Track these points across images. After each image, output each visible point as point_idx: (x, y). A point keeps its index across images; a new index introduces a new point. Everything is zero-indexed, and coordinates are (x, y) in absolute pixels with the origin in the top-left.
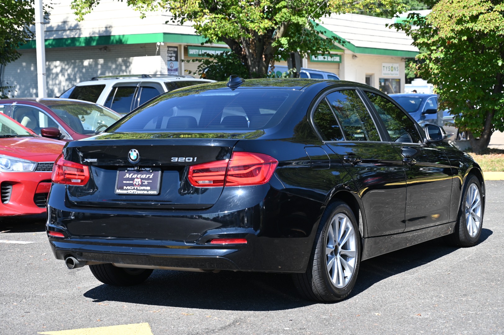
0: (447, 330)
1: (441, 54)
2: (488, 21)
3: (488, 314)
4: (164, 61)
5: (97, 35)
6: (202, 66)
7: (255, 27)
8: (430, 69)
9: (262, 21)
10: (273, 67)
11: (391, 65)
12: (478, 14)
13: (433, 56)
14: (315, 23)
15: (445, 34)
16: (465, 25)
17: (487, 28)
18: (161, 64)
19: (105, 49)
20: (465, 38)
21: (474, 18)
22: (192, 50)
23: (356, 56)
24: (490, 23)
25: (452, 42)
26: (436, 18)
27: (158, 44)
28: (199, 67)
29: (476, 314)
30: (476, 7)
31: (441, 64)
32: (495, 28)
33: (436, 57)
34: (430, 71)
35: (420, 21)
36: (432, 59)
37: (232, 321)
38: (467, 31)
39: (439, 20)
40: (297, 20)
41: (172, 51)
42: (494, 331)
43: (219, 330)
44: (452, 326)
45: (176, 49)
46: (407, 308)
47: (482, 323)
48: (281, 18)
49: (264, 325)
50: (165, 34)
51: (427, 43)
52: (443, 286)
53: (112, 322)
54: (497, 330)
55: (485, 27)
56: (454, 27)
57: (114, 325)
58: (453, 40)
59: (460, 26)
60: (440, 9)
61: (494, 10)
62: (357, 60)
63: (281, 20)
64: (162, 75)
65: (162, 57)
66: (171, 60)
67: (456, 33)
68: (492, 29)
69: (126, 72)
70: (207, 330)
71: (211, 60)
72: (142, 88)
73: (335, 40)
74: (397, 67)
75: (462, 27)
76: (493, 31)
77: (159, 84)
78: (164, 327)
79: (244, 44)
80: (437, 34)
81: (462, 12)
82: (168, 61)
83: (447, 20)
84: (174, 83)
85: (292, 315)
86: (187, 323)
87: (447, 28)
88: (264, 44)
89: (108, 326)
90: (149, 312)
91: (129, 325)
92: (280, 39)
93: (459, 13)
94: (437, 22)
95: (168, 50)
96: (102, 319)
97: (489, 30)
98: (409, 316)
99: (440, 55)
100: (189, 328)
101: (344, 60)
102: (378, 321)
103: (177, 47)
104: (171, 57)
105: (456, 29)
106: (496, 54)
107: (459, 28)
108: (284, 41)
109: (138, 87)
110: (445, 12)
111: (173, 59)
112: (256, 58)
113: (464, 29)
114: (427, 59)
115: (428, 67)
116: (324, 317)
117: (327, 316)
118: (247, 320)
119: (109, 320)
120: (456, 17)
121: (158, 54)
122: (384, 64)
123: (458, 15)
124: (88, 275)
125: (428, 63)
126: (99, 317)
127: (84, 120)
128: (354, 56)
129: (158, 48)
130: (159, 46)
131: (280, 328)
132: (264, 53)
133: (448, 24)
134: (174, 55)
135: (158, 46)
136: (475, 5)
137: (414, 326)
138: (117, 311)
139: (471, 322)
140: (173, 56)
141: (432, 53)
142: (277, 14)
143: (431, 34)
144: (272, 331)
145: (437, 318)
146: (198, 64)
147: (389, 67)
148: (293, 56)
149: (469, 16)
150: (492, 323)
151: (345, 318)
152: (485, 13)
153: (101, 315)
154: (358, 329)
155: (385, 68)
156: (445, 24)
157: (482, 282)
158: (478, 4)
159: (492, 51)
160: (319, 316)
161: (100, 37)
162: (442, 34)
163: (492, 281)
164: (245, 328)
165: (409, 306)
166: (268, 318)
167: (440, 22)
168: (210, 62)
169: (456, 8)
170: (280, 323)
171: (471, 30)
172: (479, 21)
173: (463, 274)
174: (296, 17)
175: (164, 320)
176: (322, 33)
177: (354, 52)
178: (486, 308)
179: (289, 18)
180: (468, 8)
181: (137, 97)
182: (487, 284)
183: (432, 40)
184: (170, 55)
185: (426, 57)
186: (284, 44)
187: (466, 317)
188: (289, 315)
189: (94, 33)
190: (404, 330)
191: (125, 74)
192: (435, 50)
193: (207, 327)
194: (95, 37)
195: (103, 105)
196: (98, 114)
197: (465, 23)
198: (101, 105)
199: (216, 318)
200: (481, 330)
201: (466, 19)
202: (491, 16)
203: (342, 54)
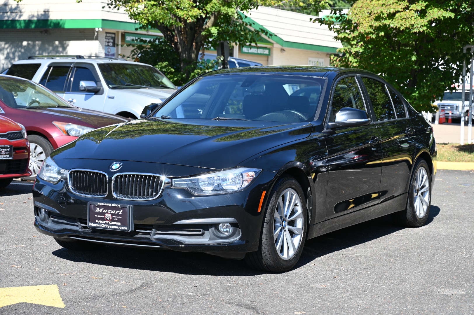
0: (343, 300)
1: (361, 49)
2: (404, 18)
3: (384, 286)
4: (102, 45)
5: (35, 19)
6: (135, 51)
7: (184, 15)
8: (349, 62)
9: (191, 9)
10: (203, 55)
11: (316, 60)
12: (395, 11)
13: (354, 50)
14: (244, 15)
15: (364, 29)
16: (383, 21)
17: (403, 26)
18: (99, 48)
19: (46, 32)
20: (382, 34)
21: (391, 16)
22: (128, 37)
23: (284, 50)
24: (406, 21)
25: (370, 37)
26: (357, 14)
27: (97, 29)
28: (133, 51)
29: (373, 286)
30: (394, 5)
31: (360, 58)
32: (410, 26)
33: (356, 51)
34: (349, 64)
35: (342, 17)
36: (352, 53)
37: (138, 286)
38: (384, 28)
39: (359, 16)
40: (227, 11)
41: (110, 37)
42: (387, 302)
43: (125, 293)
44: (348, 296)
45: (113, 36)
46: (308, 279)
47: (377, 294)
48: (212, 8)
49: (169, 290)
50: (103, 20)
51: (347, 38)
52: (345, 260)
53: (22, 283)
54: (390, 300)
55: (401, 25)
56: (372, 23)
57: (24, 286)
58: (371, 35)
59: (378, 22)
60: (360, 6)
61: (410, 9)
62: (285, 53)
63: (211, 10)
64: (97, 57)
65: (100, 42)
66: (108, 46)
67: (374, 28)
68: (408, 26)
69: (63, 53)
70: (113, 293)
71: (144, 45)
72: (75, 68)
73: (262, 33)
74: (323, 62)
75: (380, 24)
76: (409, 28)
77: (92, 65)
78: (72, 289)
79: (176, 32)
80: (357, 30)
81: (380, 9)
82: (106, 46)
83: (366, 16)
84: (106, 65)
85: (197, 282)
86: (95, 286)
87: (366, 24)
88: (195, 32)
89: (17, 286)
90: (59, 275)
91: (38, 286)
92: (210, 29)
93: (377, 10)
94: (357, 18)
95: (106, 36)
96: (12, 280)
97: (405, 28)
98: (309, 285)
99: (359, 49)
100: (96, 290)
101: (272, 53)
102: (279, 289)
103: (114, 34)
104: (108, 42)
105: (374, 25)
106: (412, 50)
107: (377, 24)
108: (214, 31)
109: (72, 67)
110: (365, 9)
111: (111, 44)
112: (187, 45)
113: (381, 25)
114: (348, 53)
115: (348, 60)
116: (228, 284)
117: (231, 283)
118: (153, 285)
119: (19, 281)
120: (374, 14)
121: (97, 39)
122: (310, 59)
123: (377, 12)
124: (6, 240)
125: (348, 57)
126: (10, 278)
127: (17, 95)
128: (283, 50)
129: (96, 34)
130: (98, 32)
131: (184, 293)
132: (194, 41)
133: (367, 20)
134: (112, 41)
135: (96, 31)
136: (393, 3)
137: (312, 295)
138: (29, 273)
139: (367, 293)
140: (110, 42)
141: (352, 47)
142: (208, 5)
143: (352, 30)
144: (176, 295)
145: (336, 288)
146: (131, 48)
147: (315, 61)
148: (222, 45)
149: (387, 14)
150: (387, 295)
151: (248, 286)
152: (402, 11)
153: (12, 276)
154: (259, 296)
155: (311, 62)
156: (364, 20)
157: (382, 257)
158: (396, 2)
159: (408, 48)
160: (224, 283)
161: (38, 20)
162: (361, 29)
163: (392, 257)
164: (150, 292)
165: (311, 277)
166: (174, 284)
167: (360, 18)
168: (143, 47)
169: (376, 6)
170: (185, 288)
171: (388, 26)
172: (396, 18)
173: (365, 250)
174: (226, 8)
175: (73, 282)
176: (251, 25)
177: (282, 45)
178: (383, 281)
179: (219, 9)
180: (386, 6)
181: (71, 77)
182: (387, 259)
183: (352, 35)
184: (108, 40)
185: (346, 50)
186: (214, 33)
187: (363, 289)
188: (194, 282)
189: (33, 16)
190: (303, 298)
191: (62, 54)
192: (355, 45)
193: (113, 290)
194: (34, 20)
195: (38, 82)
196: (33, 91)
197: (383, 20)
198: (36, 82)
199: (123, 282)
200: (376, 300)
201: (383, 16)
202: (407, 14)
203: (271, 48)
